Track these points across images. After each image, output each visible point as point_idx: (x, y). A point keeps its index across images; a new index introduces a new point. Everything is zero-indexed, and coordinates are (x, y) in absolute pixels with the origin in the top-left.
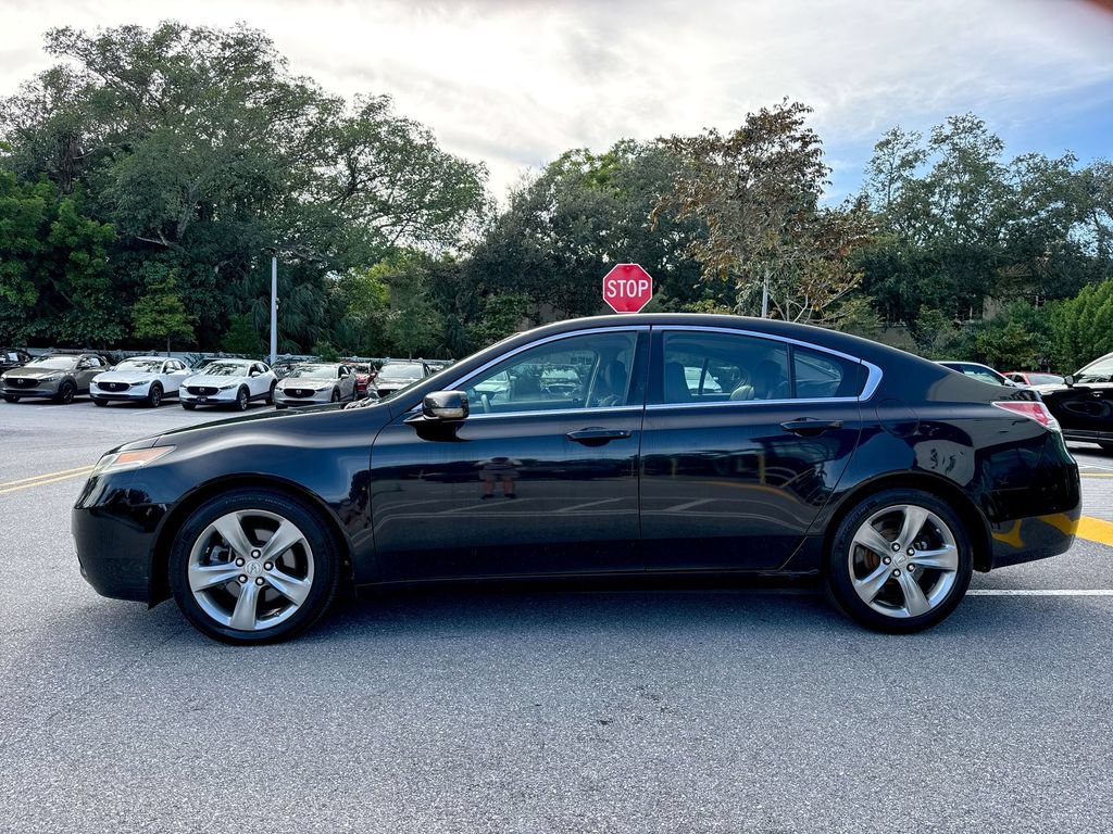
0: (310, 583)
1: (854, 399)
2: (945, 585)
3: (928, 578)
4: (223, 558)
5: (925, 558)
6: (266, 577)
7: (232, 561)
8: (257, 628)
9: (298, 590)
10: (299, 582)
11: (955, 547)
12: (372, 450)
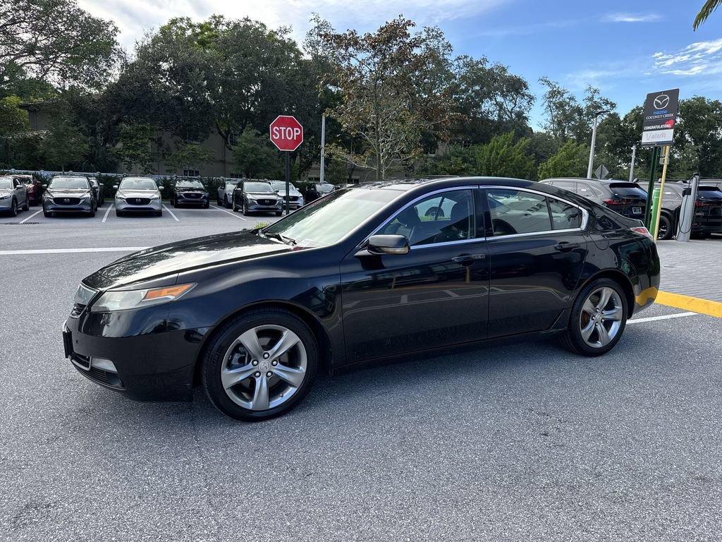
0: (304, 371)
1: (579, 229)
2: (615, 327)
3: (608, 324)
4: (242, 362)
5: (607, 315)
6: (274, 371)
7: (248, 362)
8: (271, 407)
9: (296, 376)
10: (296, 371)
11: (621, 308)
12: (341, 275)
